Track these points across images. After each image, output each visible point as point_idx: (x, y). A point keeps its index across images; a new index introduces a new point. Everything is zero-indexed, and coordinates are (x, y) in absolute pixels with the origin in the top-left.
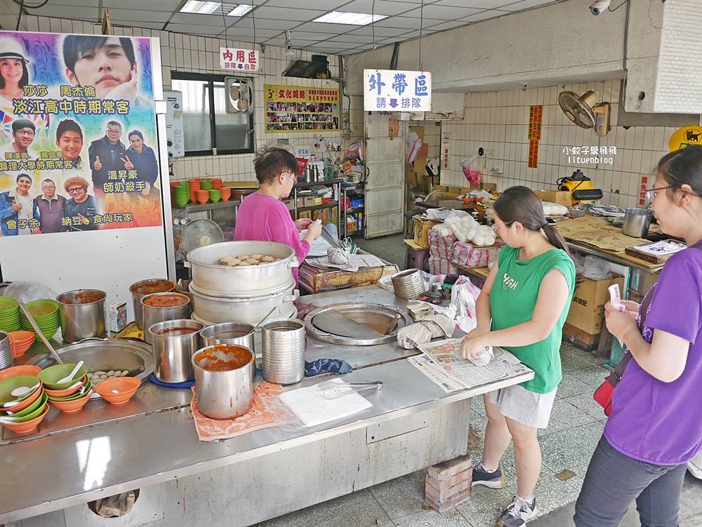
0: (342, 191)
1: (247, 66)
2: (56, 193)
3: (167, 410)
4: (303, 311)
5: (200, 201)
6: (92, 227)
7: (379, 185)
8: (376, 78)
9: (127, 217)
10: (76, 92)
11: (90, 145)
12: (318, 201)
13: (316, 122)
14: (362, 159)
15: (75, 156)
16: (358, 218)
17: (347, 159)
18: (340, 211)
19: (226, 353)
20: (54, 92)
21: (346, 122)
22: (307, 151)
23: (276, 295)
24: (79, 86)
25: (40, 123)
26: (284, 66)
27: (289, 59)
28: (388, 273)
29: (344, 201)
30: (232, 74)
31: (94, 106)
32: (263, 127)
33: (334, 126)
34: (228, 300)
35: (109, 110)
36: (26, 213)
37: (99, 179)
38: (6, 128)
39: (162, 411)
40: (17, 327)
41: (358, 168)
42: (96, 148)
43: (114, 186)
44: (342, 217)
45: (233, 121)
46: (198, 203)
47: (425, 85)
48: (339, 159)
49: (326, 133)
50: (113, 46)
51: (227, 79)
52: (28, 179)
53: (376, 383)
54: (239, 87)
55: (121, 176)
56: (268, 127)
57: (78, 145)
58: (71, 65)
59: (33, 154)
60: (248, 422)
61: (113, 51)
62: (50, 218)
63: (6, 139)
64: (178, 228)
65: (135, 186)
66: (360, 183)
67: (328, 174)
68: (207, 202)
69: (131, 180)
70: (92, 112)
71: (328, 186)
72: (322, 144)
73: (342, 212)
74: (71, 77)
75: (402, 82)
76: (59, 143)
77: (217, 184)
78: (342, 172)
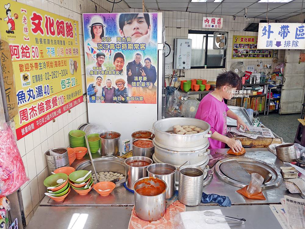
0: (269, 89)
1: (216, 26)
2: (112, 85)
3: (122, 206)
4: (218, 158)
5: (195, 90)
6: (125, 102)
7: (290, 87)
8: (267, 29)
9: (141, 99)
10: (123, 40)
11: (127, 64)
12: (255, 93)
13: (259, 54)
14: (282, 73)
15: (121, 69)
16: (276, 103)
17: (274, 73)
18: (266, 99)
19: (155, 182)
20: (114, 40)
21: (276, 54)
22: (252, 68)
23: (193, 152)
24: (125, 37)
25: (107, 54)
26: (245, 26)
27: (248, 22)
28: (276, 142)
29: (269, 94)
30: (218, 31)
31: (130, 46)
32: (231, 56)
33: (269, 56)
34: (167, 151)
35: (137, 48)
36: (99, 94)
37: (130, 80)
38: (94, 56)
39: (120, 206)
40: (83, 145)
41: (280, 78)
42: (130, 65)
43: (136, 84)
44: (267, 102)
45: (216, 53)
46: (194, 90)
47: (303, 32)
48: (270, 72)
49: (264, 59)
50: (141, 18)
51: (215, 33)
52: (101, 79)
53: (242, 220)
54: (220, 37)
55: (140, 79)
56: (233, 56)
57: (122, 64)
58: (122, 27)
59: (104, 68)
60: (157, 226)
61: (140, 20)
62: (109, 96)
63: (94, 61)
64: (183, 101)
65: (146, 84)
66: (280, 85)
67: (263, 80)
68: (198, 91)
69: (144, 81)
70: (129, 49)
71: (261, 86)
72: (261, 65)
73: (268, 100)
74: (121, 33)
75: (286, 30)
76: (114, 63)
77: (204, 82)
78: (270, 79)
